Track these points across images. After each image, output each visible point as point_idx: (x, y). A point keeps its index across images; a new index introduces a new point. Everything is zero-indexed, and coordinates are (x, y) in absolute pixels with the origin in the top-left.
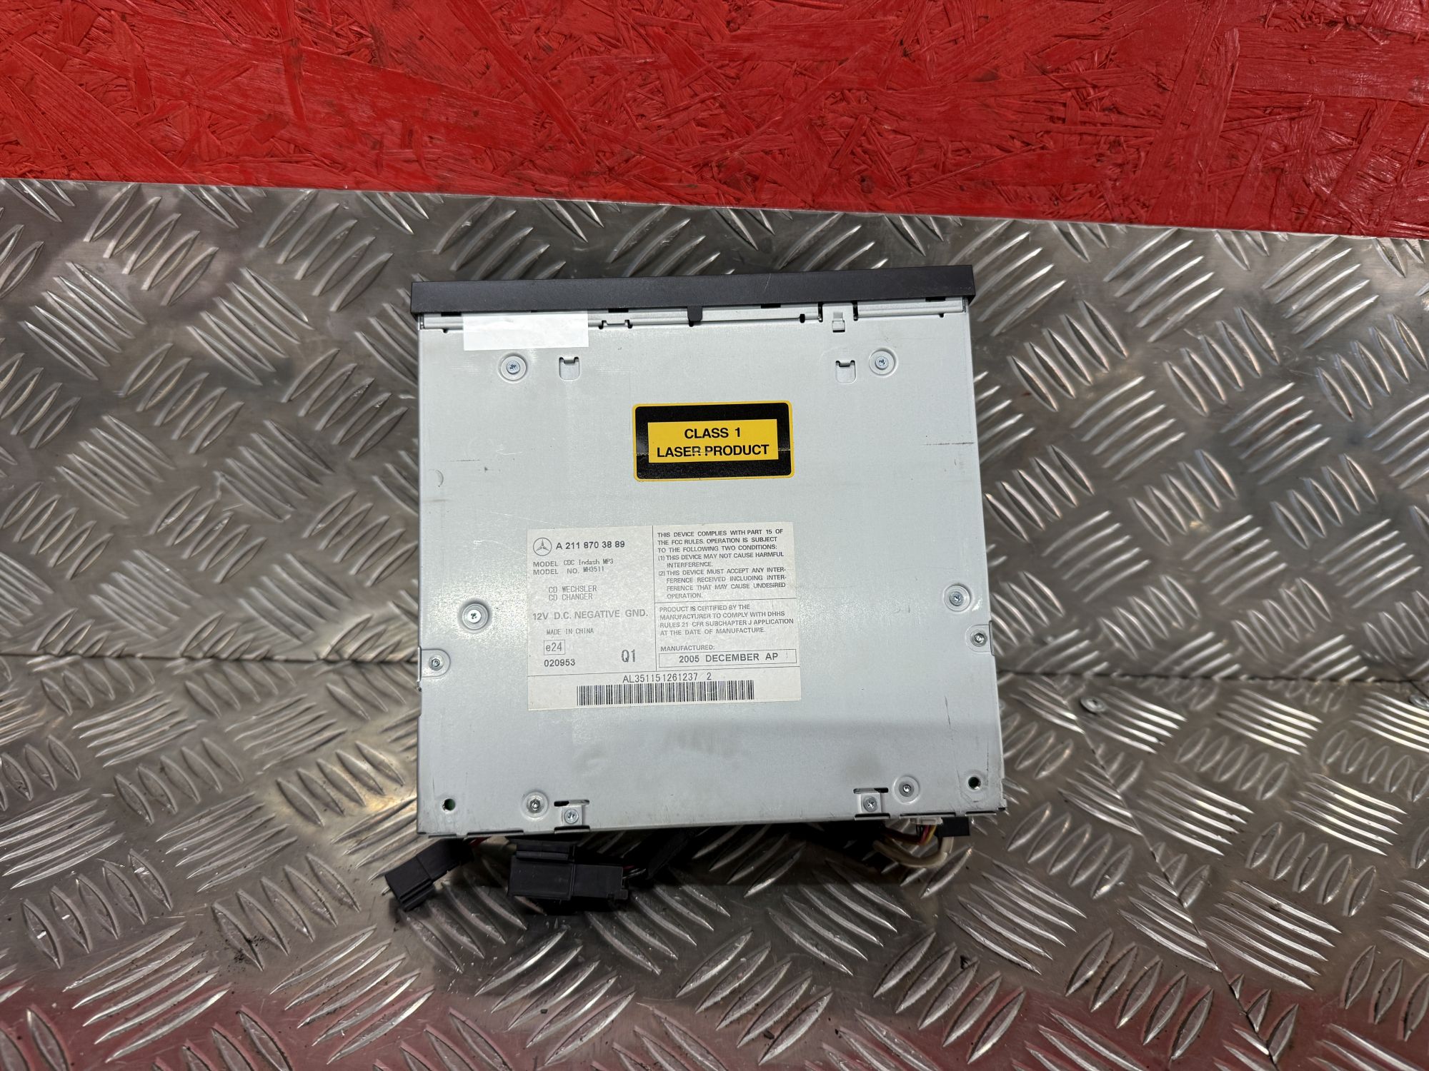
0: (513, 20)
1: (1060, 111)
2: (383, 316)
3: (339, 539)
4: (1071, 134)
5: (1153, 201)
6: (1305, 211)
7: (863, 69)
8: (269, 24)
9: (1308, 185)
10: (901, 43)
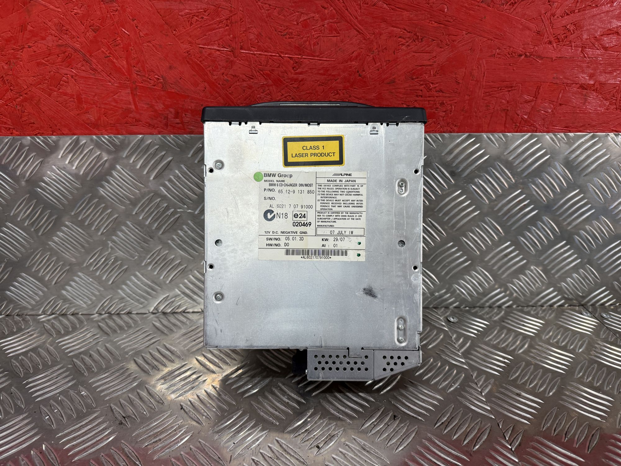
0: (214, 71)
1: (420, 93)
2: (170, 181)
3: (156, 265)
4: (425, 101)
5: (459, 124)
6: (518, 124)
7: (345, 82)
8: (125, 77)
9: (518, 115)
10: (358, 72)
